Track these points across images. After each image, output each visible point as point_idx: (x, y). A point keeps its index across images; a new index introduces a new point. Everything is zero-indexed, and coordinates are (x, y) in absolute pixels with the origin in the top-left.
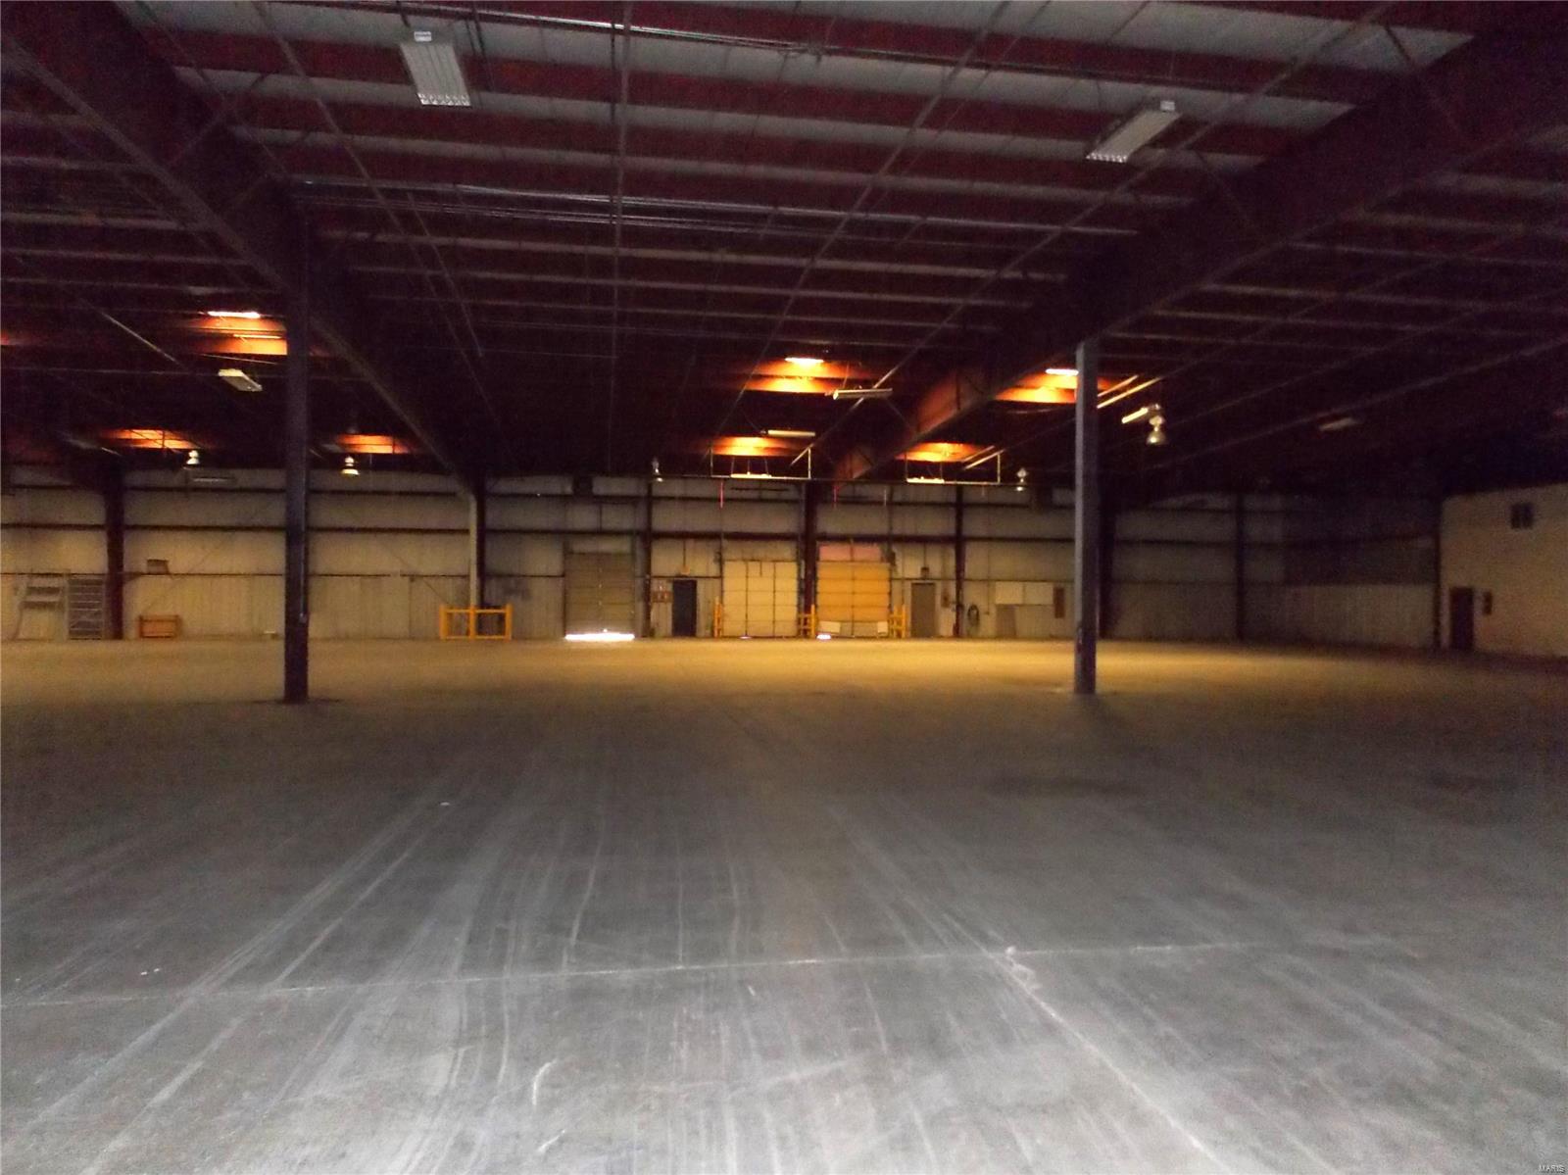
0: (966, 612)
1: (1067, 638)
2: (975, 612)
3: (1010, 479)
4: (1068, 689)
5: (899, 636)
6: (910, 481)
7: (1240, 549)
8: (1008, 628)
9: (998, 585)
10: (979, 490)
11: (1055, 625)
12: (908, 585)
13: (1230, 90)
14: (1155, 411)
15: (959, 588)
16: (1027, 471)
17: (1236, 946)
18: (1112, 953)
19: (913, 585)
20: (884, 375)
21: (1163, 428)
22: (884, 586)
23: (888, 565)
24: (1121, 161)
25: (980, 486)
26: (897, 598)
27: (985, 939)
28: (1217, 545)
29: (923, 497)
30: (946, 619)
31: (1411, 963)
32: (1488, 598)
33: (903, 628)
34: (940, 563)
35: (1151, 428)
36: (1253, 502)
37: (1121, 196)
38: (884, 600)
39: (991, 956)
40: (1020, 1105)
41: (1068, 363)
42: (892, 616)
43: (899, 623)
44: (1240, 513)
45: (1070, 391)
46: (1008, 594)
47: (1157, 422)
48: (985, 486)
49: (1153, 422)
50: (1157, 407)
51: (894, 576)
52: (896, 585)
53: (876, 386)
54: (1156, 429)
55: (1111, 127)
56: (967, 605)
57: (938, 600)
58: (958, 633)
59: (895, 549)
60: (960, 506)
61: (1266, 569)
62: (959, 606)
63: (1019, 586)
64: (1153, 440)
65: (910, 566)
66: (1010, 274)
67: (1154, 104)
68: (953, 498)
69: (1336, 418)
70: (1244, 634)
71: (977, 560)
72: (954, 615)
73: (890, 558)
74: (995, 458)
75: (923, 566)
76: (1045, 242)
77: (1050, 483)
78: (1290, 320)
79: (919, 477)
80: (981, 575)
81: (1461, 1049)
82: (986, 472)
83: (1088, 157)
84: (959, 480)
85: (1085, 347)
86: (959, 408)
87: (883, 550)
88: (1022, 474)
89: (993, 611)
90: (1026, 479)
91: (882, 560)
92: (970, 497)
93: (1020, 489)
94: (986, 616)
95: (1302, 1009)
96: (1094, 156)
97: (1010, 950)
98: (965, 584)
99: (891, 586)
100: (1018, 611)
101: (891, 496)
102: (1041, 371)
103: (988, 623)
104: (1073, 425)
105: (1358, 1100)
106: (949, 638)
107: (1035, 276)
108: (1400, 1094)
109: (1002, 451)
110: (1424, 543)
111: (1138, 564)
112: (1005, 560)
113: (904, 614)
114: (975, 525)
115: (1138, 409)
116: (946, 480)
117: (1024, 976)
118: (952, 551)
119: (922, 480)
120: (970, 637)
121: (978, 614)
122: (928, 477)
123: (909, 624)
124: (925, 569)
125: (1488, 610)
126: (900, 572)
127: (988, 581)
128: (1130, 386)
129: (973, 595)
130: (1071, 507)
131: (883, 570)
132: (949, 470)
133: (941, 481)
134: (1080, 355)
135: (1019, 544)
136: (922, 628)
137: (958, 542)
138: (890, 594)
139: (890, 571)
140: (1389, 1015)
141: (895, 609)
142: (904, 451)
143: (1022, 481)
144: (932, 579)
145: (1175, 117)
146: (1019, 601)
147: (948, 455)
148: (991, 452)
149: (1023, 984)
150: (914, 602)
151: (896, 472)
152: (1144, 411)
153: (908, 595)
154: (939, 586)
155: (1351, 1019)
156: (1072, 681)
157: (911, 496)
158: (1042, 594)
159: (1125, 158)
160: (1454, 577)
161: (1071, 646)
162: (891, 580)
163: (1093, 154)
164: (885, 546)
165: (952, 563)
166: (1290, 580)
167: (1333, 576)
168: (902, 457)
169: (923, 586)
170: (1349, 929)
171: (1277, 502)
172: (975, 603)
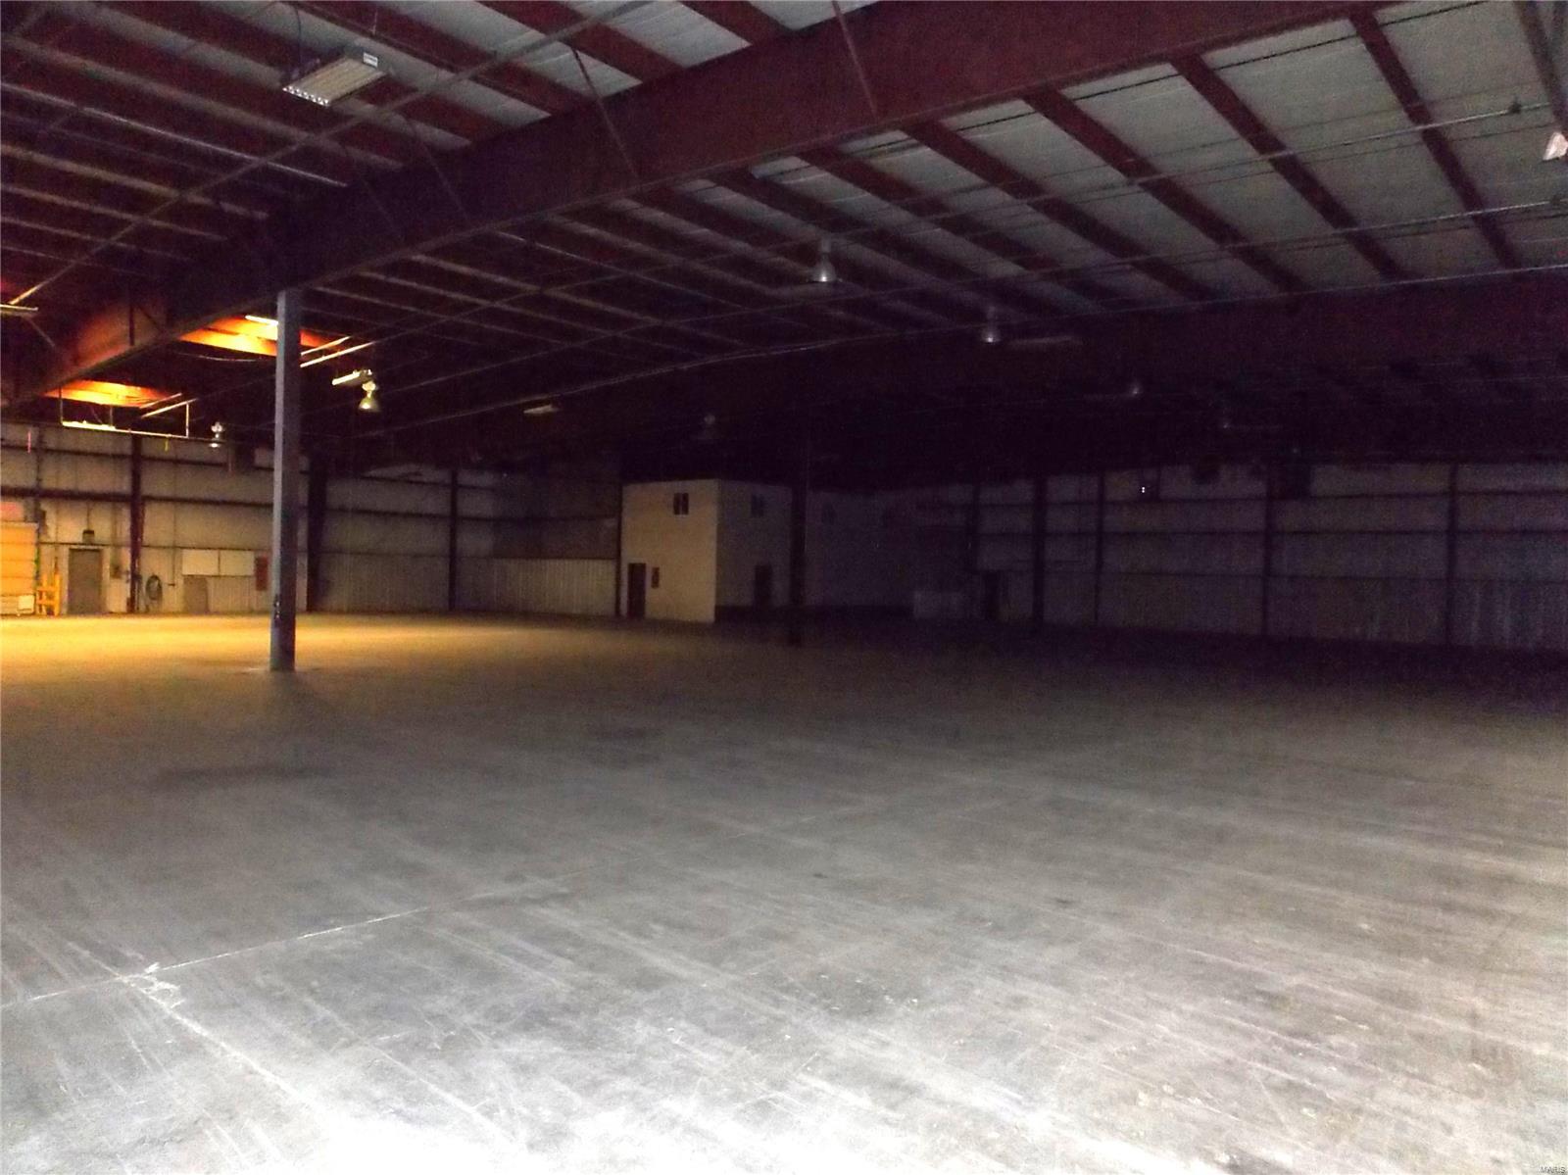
0: (144, 584)
1: (262, 612)
2: (157, 583)
3: (202, 431)
4: (262, 669)
5: (50, 613)
6: (66, 424)
7: (454, 521)
8: (199, 601)
9: (186, 552)
10: (164, 443)
11: (255, 598)
12: (65, 550)
13: (439, 65)
14: (369, 376)
15: (135, 555)
16: (224, 426)
17: (407, 913)
18: (276, 947)
19: (72, 550)
20: (26, 290)
21: (376, 394)
22: (30, 553)
23: (36, 526)
24: (322, 103)
25: (165, 437)
26: (47, 566)
27: (118, 961)
28: (432, 517)
29: (84, 445)
30: (117, 593)
31: (562, 899)
32: (656, 572)
33: (56, 603)
34: (108, 526)
35: (363, 394)
36: (466, 478)
37: (324, 141)
38: (30, 570)
39: (126, 980)
40: (142, 1141)
41: (269, 312)
42: (39, 588)
43: (50, 597)
44: (455, 487)
45: (273, 342)
46: (197, 563)
47: (370, 387)
48: (170, 439)
49: (365, 387)
50: (370, 373)
51: (44, 539)
52: (45, 549)
53: (16, 301)
54: (369, 395)
55: (310, 64)
56: (146, 575)
57: (107, 567)
58: (132, 608)
59: (45, 506)
60: (137, 460)
61: (475, 542)
62: (135, 577)
63: (212, 555)
64: (366, 405)
65: (67, 528)
66: (195, 198)
67: (357, 54)
68: (127, 447)
69: (540, 403)
70: (455, 606)
71: (158, 524)
72: (128, 586)
73: (40, 518)
74: (185, 406)
75: (85, 528)
76: (240, 172)
77: (249, 442)
78: (497, 304)
79: (81, 421)
80: (165, 539)
81: (591, 967)
82: (171, 423)
83: (285, 89)
84: (133, 430)
85: (287, 296)
86: (132, 343)
87: (25, 506)
88: (217, 428)
89: (180, 582)
90: (222, 434)
91: (25, 520)
92: (148, 449)
93: (214, 445)
94: (171, 588)
95: (461, 961)
96: (291, 89)
97: (153, 968)
98: (144, 552)
99: (39, 553)
100: (211, 582)
101: (40, 440)
102: (240, 316)
103: (173, 597)
104: (273, 381)
105: (500, 1035)
106: (123, 614)
107: (227, 206)
108: (536, 1019)
109: (191, 401)
110: (610, 523)
111: (348, 534)
112: (193, 525)
113: (58, 587)
114: (156, 482)
115: (350, 372)
116: (117, 428)
117: (164, 993)
118: (126, 512)
119: (85, 425)
120: (147, 613)
121: (160, 586)
122: (92, 421)
123: (66, 600)
124: (89, 533)
125: (655, 583)
126: (52, 534)
127: (176, 548)
128: (337, 347)
129: (153, 564)
130: (271, 470)
131: (28, 532)
132: (123, 415)
133: (112, 429)
134: (281, 305)
135: (210, 507)
136: (84, 601)
137: (135, 502)
138: (37, 562)
139: (38, 533)
140: (536, 950)
141: (45, 579)
142: (60, 387)
143: (217, 436)
144: (98, 545)
145: (379, 74)
146: (213, 571)
147: (120, 398)
148: (179, 400)
149: (163, 1004)
150: (71, 571)
151: (47, 413)
152: (355, 375)
153: (64, 564)
154: (108, 553)
155: (506, 961)
156: (268, 659)
157: (69, 443)
158: (242, 565)
159: (327, 102)
160: (631, 554)
161: (267, 621)
162: (39, 544)
163: (291, 88)
164: (31, 500)
165: (125, 526)
166: (498, 554)
167: (537, 552)
168: (54, 394)
169: (86, 552)
170: (513, 878)
171: (486, 479)
172: (157, 574)
